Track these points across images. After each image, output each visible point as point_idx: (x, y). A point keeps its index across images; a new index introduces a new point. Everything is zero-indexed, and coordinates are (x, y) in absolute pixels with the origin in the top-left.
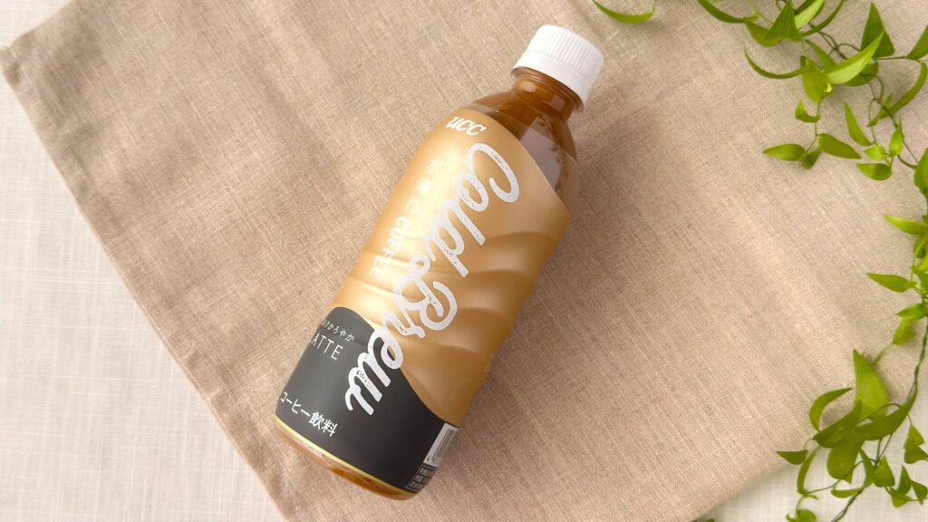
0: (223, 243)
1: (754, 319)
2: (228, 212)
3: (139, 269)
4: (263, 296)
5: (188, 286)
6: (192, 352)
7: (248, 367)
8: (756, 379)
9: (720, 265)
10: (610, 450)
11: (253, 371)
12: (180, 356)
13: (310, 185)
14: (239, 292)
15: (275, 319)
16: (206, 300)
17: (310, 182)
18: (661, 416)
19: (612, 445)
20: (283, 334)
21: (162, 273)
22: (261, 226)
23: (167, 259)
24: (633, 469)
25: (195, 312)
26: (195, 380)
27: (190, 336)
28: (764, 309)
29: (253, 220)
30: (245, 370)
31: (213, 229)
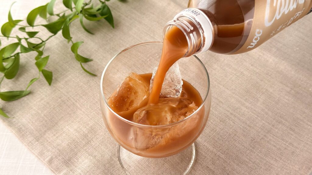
0: (59, 110)
1: (292, 91)
2: (60, 98)
3: (21, 128)
4: (81, 128)
5: (45, 131)
6: (50, 157)
7: (77, 159)
8: (304, 113)
9: (270, 76)
10: (257, 157)
11: (80, 160)
12: (44, 160)
13: (95, 83)
14: (69, 129)
15: (88, 136)
16: (54, 135)
17: (95, 82)
18: (273, 138)
19: (258, 155)
20: (92, 142)
21: (32, 128)
22: (76, 101)
23: (34, 122)
24: (272, 162)
25: (49, 141)
26: (52, 169)
27: (48, 151)
28: (294, 87)
29: (72, 99)
30: (76, 161)
31: (54, 106)
